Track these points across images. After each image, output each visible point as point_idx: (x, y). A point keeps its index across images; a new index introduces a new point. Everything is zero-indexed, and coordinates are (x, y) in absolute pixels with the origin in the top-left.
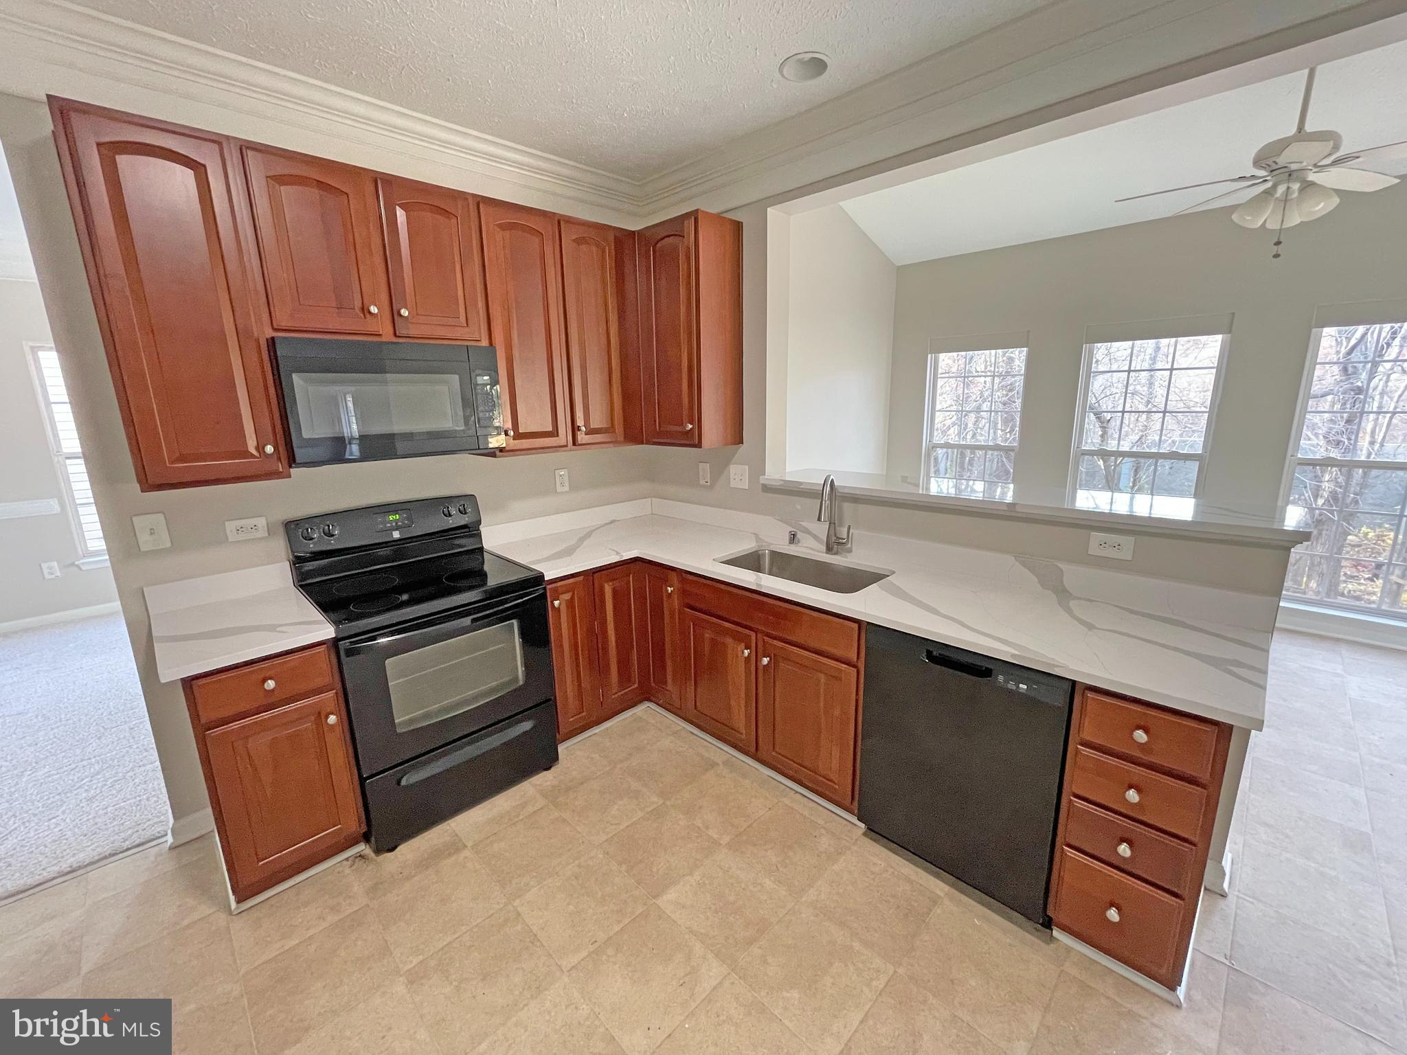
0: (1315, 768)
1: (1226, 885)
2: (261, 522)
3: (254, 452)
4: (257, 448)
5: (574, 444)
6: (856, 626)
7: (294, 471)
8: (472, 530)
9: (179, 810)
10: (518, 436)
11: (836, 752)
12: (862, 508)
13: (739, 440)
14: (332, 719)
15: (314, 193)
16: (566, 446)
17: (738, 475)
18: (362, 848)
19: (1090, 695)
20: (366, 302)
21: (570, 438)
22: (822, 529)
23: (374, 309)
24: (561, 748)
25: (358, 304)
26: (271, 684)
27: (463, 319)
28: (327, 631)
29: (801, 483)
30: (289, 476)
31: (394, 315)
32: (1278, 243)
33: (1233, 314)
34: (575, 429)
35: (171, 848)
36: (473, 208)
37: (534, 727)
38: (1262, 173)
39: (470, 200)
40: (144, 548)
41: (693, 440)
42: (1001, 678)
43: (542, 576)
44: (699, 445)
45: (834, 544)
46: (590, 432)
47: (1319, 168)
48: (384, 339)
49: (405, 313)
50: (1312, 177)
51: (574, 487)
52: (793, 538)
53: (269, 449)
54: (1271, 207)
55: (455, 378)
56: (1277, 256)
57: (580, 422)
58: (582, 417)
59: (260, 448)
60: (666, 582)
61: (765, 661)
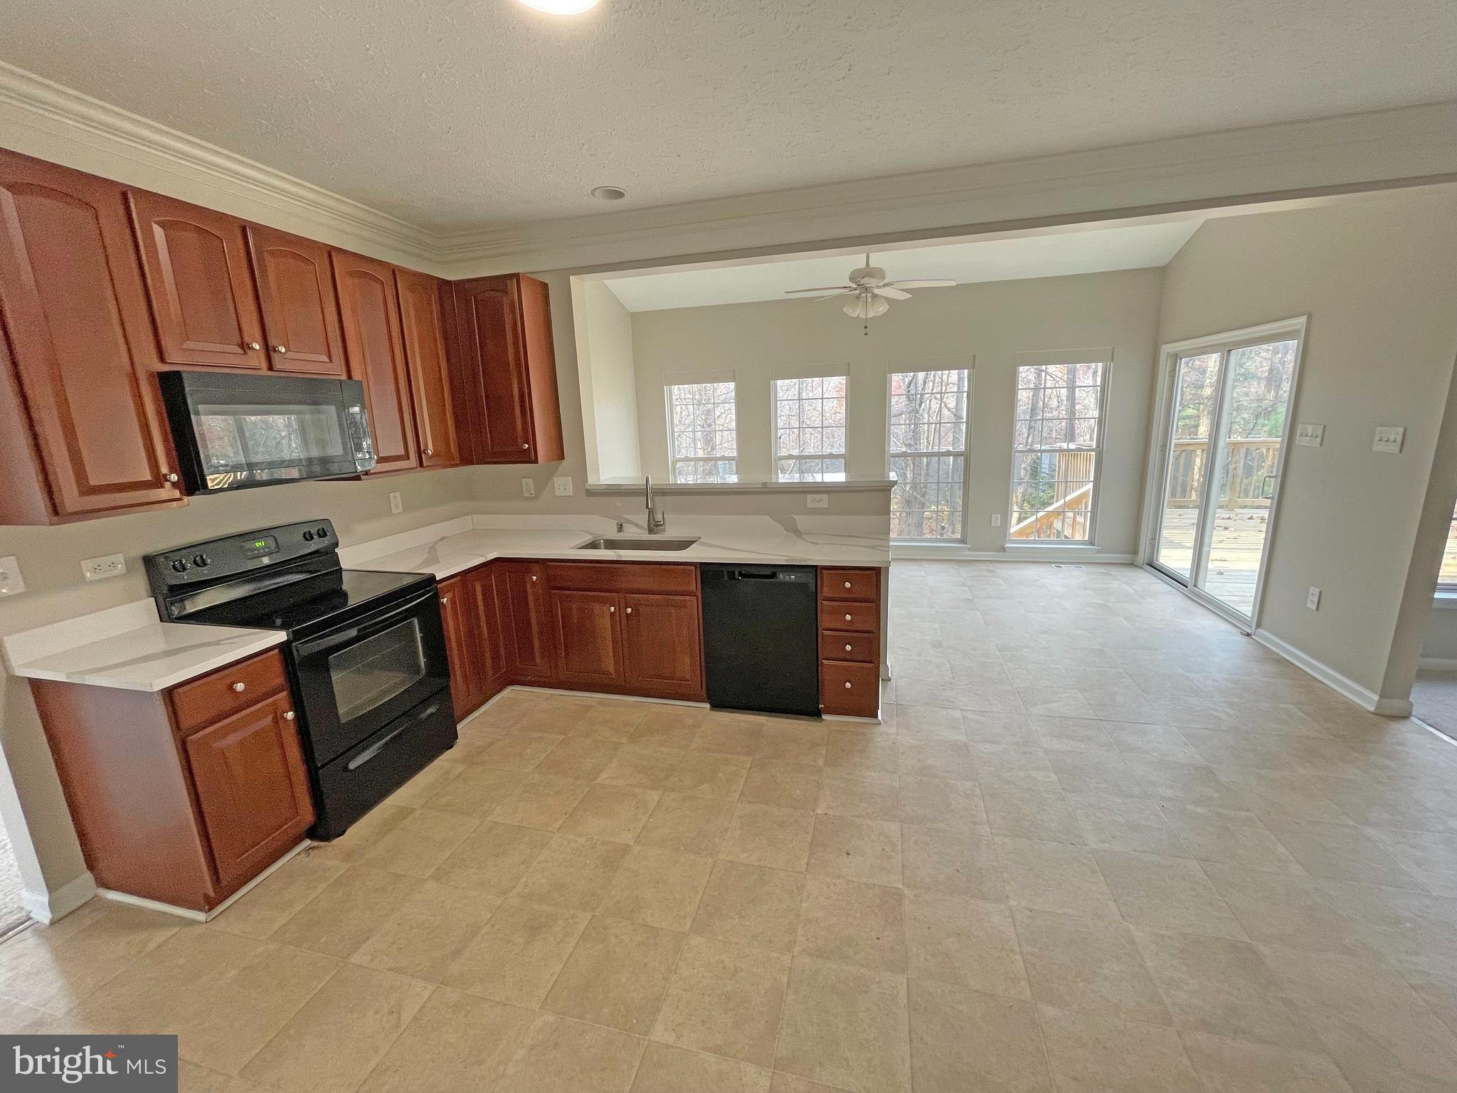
0: (917, 619)
1: (890, 675)
5: (421, 466)
8: (329, 554)
10: (381, 460)
11: (687, 659)
12: (669, 499)
13: (562, 457)
14: (288, 716)
16: (416, 468)
18: (307, 843)
19: (824, 572)
22: (643, 519)
24: (459, 727)
28: (280, 636)
29: (622, 485)
32: (866, 327)
33: (849, 364)
38: (854, 286)
41: (529, 457)
42: (781, 576)
43: (433, 577)
44: (536, 461)
45: (654, 526)
47: (878, 287)
50: (876, 291)
51: (407, 508)
52: (620, 528)
54: (861, 304)
56: (866, 334)
60: (530, 572)
61: (629, 610)
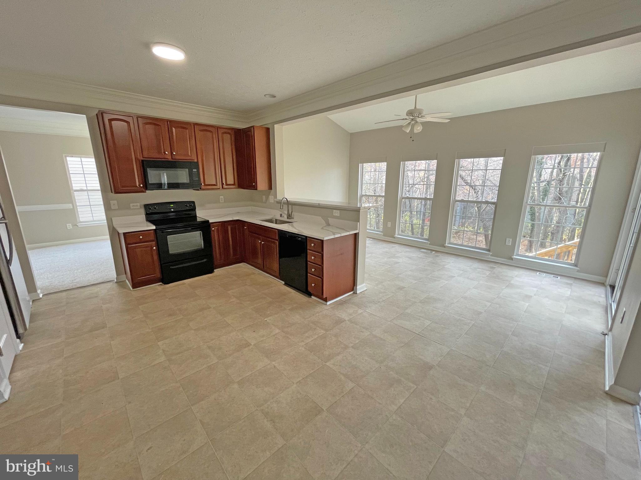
2: (138, 204)
3: (138, 186)
4: (139, 186)
5: (222, 188)
6: (277, 231)
7: (147, 191)
8: (193, 211)
9: (118, 274)
14: (154, 248)
15: (152, 126)
16: (220, 189)
17: (271, 199)
18: (160, 283)
20: (165, 151)
21: (221, 186)
23: (167, 153)
24: (215, 270)
25: (163, 151)
26: (141, 237)
27: (190, 154)
28: (154, 227)
30: (146, 192)
31: (172, 153)
34: (223, 184)
35: (116, 282)
36: (193, 126)
37: (206, 261)
39: (192, 124)
40: (112, 208)
41: (254, 188)
43: (209, 221)
44: (256, 189)
46: (227, 185)
48: (169, 160)
49: (174, 153)
51: (226, 202)
52: (281, 215)
53: (141, 185)
55: (187, 170)
57: (224, 182)
58: (225, 181)
59: (139, 185)
60: (244, 226)
